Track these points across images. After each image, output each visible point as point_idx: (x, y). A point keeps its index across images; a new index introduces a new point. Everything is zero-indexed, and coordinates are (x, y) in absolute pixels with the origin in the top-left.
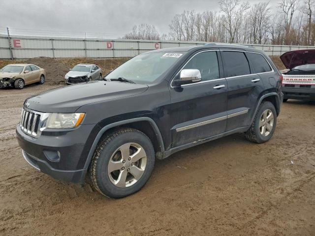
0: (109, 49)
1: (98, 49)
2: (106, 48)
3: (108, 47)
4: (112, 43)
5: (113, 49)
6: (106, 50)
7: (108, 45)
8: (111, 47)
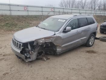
0: (25, 10)
1: (19, 11)
2: (24, 10)
3: (25, 9)
4: (27, 7)
5: (27, 11)
6: (23, 11)
7: (24, 8)
8: (26, 9)
